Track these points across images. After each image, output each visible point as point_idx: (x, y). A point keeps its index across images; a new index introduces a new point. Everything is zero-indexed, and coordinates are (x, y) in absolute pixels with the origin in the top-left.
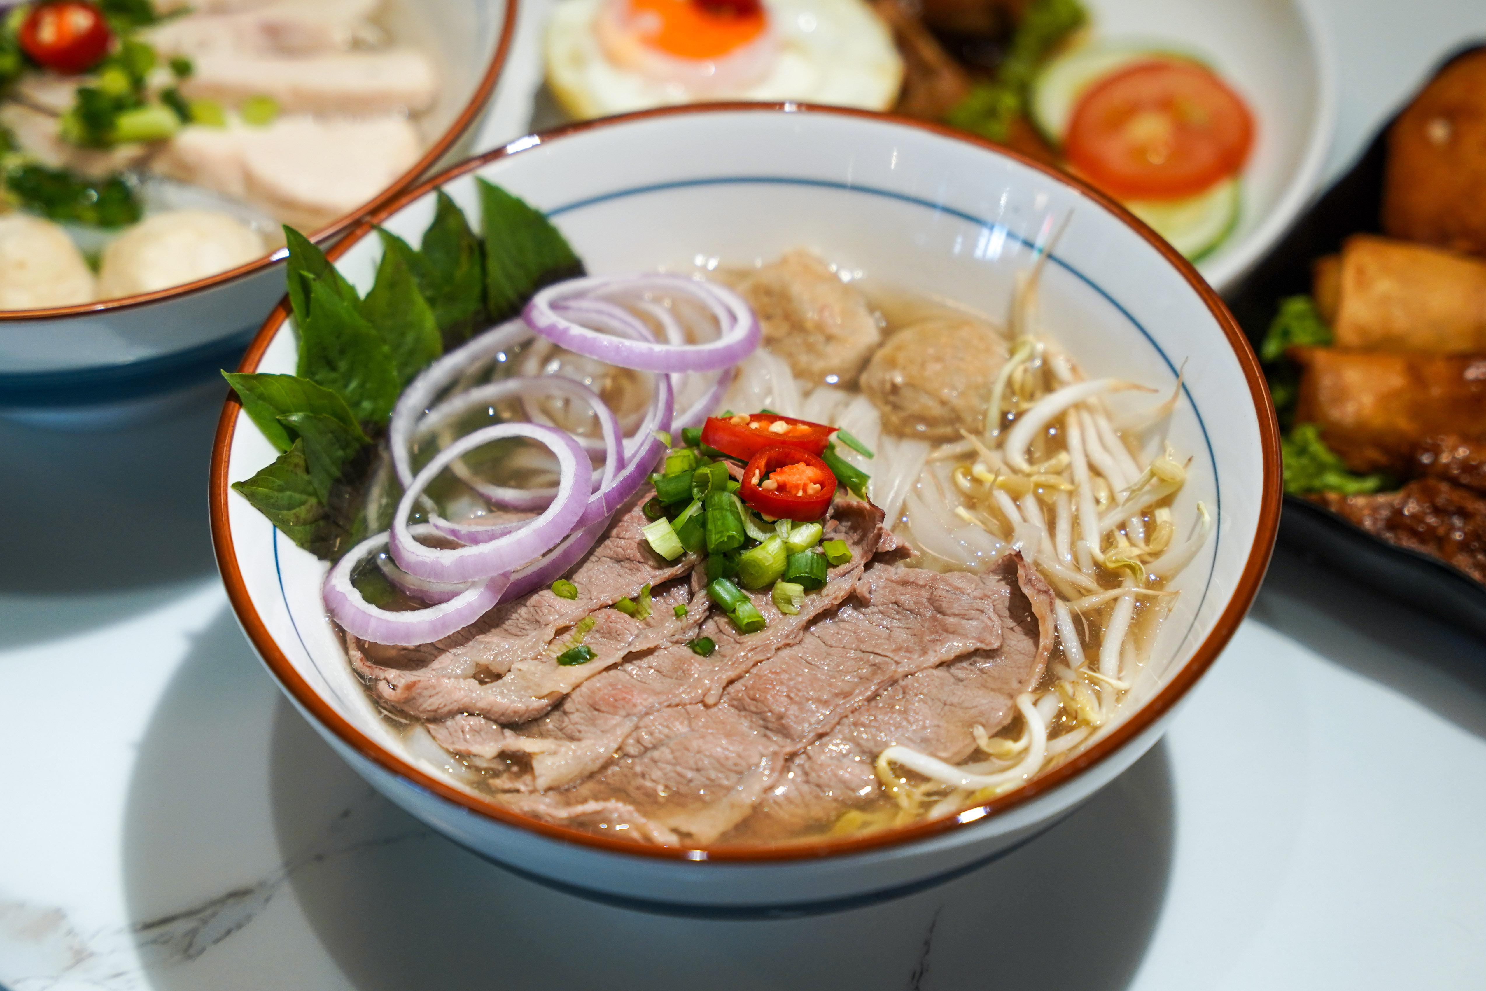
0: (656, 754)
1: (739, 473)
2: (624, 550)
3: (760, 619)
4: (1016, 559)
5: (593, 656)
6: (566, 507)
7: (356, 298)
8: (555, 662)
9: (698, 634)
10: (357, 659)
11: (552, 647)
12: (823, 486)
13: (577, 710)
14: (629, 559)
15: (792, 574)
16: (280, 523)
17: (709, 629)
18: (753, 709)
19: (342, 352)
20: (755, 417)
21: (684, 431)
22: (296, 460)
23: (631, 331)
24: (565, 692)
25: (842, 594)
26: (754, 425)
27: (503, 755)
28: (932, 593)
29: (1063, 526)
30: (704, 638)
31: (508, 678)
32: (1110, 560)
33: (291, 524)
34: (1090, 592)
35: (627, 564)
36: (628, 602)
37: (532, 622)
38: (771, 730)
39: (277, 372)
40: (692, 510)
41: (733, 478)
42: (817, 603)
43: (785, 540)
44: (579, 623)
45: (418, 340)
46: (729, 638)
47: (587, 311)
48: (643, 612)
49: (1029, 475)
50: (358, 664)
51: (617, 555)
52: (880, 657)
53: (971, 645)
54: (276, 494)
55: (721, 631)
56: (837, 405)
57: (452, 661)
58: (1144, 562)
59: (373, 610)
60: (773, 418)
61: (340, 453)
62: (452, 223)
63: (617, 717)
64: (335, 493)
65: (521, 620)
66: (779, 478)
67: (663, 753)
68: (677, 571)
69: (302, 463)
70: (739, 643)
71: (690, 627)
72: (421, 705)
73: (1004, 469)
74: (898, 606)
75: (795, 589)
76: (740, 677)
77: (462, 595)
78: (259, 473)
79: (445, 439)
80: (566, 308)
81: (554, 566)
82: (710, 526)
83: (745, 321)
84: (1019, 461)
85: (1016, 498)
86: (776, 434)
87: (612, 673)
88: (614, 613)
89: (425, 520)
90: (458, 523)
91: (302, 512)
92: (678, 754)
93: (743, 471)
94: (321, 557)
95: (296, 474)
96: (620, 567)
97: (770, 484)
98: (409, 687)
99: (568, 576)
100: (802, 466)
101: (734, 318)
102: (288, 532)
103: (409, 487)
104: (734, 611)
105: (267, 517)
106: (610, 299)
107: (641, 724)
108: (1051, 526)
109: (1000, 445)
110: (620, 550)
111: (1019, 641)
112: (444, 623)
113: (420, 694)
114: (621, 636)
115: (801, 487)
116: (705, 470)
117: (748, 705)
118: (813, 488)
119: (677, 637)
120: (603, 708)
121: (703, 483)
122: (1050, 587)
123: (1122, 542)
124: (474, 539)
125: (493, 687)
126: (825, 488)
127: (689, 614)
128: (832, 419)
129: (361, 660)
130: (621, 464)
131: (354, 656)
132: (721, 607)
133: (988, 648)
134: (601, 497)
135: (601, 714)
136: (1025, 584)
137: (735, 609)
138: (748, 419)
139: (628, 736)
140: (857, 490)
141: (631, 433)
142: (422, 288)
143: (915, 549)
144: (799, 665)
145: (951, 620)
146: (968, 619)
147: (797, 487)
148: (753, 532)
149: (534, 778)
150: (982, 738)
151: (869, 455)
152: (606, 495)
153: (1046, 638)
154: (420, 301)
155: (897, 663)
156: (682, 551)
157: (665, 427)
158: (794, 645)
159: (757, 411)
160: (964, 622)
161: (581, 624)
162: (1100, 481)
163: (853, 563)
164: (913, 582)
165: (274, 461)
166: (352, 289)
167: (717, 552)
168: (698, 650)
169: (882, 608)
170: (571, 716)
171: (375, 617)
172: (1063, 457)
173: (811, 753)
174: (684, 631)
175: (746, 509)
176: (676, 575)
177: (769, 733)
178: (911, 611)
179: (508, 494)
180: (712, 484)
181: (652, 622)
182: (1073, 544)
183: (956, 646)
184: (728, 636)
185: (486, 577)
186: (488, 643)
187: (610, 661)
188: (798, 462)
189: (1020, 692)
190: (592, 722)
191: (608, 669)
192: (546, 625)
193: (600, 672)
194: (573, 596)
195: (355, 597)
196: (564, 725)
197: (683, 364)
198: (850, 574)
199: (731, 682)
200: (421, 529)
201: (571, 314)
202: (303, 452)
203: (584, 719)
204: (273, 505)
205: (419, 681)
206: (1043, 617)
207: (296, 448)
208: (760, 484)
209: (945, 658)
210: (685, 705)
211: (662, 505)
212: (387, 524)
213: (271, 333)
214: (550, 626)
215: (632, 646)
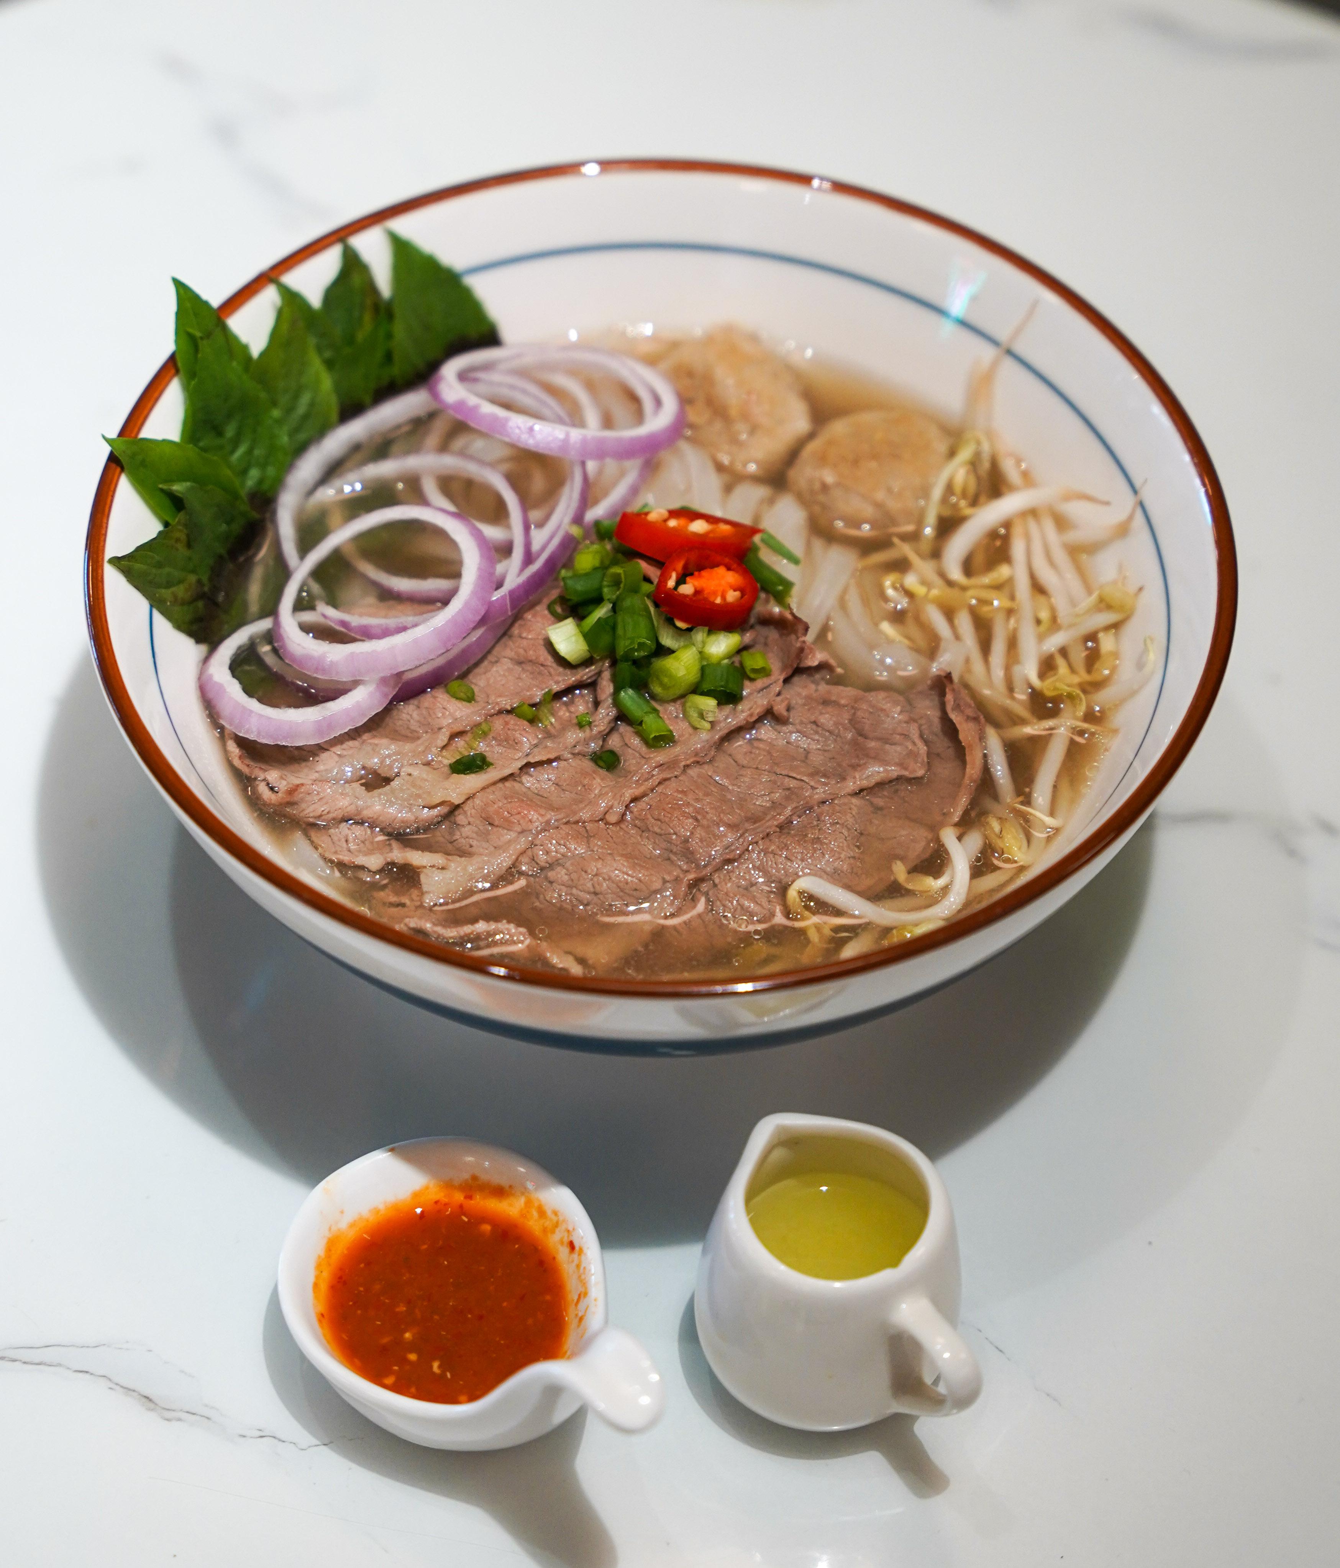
0: (551, 874)
1: (654, 573)
2: (525, 651)
3: (669, 733)
4: (945, 681)
5: (489, 764)
6: (467, 604)
7: (248, 358)
8: (447, 770)
9: (602, 746)
10: (236, 756)
11: (444, 753)
12: (743, 594)
13: (469, 824)
14: (531, 661)
15: (706, 686)
16: (157, 603)
17: (614, 742)
18: (656, 829)
19: (229, 416)
20: (673, 514)
21: (597, 524)
22: (177, 535)
23: (546, 412)
24: (457, 802)
25: (758, 711)
26: (672, 523)
27: (389, 868)
28: (854, 714)
29: (999, 647)
30: (608, 751)
31: (395, 783)
32: (1047, 687)
33: (168, 604)
34: (1023, 722)
35: (529, 667)
36: (526, 708)
37: (423, 725)
38: (675, 854)
39: (159, 437)
40: (601, 612)
41: (647, 579)
42: (730, 718)
43: (700, 650)
44: (474, 728)
45: (312, 404)
46: (634, 752)
47: (500, 384)
48: (544, 719)
49: (964, 589)
50: (237, 762)
51: (518, 656)
52: (795, 781)
53: (894, 771)
54: (154, 571)
55: (626, 744)
56: (762, 502)
57: (337, 762)
58: (1085, 691)
59: (253, 704)
60: (694, 515)
61: (224, 527)
62: (356, 280)
63: (512, 833)
64: (216, 572)
65: (412, 721)
66: (697, 583)
67: (560, 874)
68: (582, 677)
69: (183, 537)
70: (645, 758)
71: (593, 738)
72: (303, 810)
73: (938, 581)
74: (817, 726)
75: (709, 703)
76: (644, 795)
77: (350, 694)
78: (139, 549)
79: (335, 518)
80: (475, 380)
81: (451, 665)
82: (620, 631)
83: (670, 406)
84: (956, 574)
85: (949, 614)
86: (695, 534)
87: (508, 784)
88: (512, 720)
89: (312, 608)
90: (348, 612)
91: (180, 591)
92: (574, 876)
93: (658, 572)
94: (198, 641)
95: (177, 550)
96: (520, 669)
97: (687, 589)
98: (292, 791)
99: (464, 676)
100: (721, 571)
101: (658, 402)
102: (163, 613)
103: (297, 568)
104: (641, 723)
105: (143, 595)
106: (523, 373)
107: (537, 842)
108: (985, 647)
109: (936, 554)
110: (521, 651)
111: (945, 769)
112: (329, 723)
113: (302, 800)
114: (519, 745)
115: (720, 593)
116: (617, 570)
117: (652, 826)
118: (732, 596)
119: (578, 749)
120: (496, 823)
121: (616, 582)
122: (980, 714)
123: (1062, 668)
124: (367, 634)
125: (381, 794)
126: (746, 596)
127: (593, 724)
128: (757, 518)
129: (240, 757)
130: (529, 558)
131: (233, 752)
132: (628, 718)
133: (912, 776)
134: (505, 595)
135: (495, 829)
136: (953, 709)
137: (642, 721)
138: (666, 514)
139: (523, 853)
140: (780, 598)
141: (540, 525)
142: (319, 349)
143: (839, 666)
144: (708, 785)
145: (872, 744)
146: (891, 744)
147: (715, 593)
148: (667, 641)
149: (422, 893)
150: (900, 871)
151: (795, 561)
152: (511, 593)
153: (973, 768)
154: (316, 365)
155: (813, 788)
156: (587, 655)
157: (578, 519)
158: (704, 763)
159: (676, 505)
160: (887, 747)
161: (478, 730)
162: (1042, 599)
163: (773, 678)
164: (834, 702)
165: (154, 535)
166: (245, 348)
167: (627, 657)
168: (601, 764)
169: (798, 727)
170: (463, 829)
171: (256, 713)
172: (1004, 571)
173: (717, 881)
174: (586, 742)
175: (659, 614)
176: (581, 682)
177: (674, 858)
178: (830, 732)
179: (402, 584)
180: (625, 585)
181: (553, 731)
182: (1008, 669)
183: (875, 771)
184: (634, 750)
185: (377, 676)
186: (377, 745)
187: (507, 772)
188: (717, 565)
189: (942, 825)
190: (484, 836)
191: (504, 779)
192: (440, 729)
193: (494, 783)
194: (470, 698)
195: (233, 689)
196: (455, 838)
197: (601, 452)
198: (768, 689)
199: (634, 800)
200: (308, 617)
201: (481, 388)
202: (186, 525)
203: (476, 833)
204: (150, 582)
205: (302, 785)
206: (970, 746)
207: (179, 522)
208: (676, 588)
209: (865, 783)
210: (584, 822)
211: (570, 603)
212: (270, 609)
213: (156, 395)
214: (444, 730)
215: (530, 756)
